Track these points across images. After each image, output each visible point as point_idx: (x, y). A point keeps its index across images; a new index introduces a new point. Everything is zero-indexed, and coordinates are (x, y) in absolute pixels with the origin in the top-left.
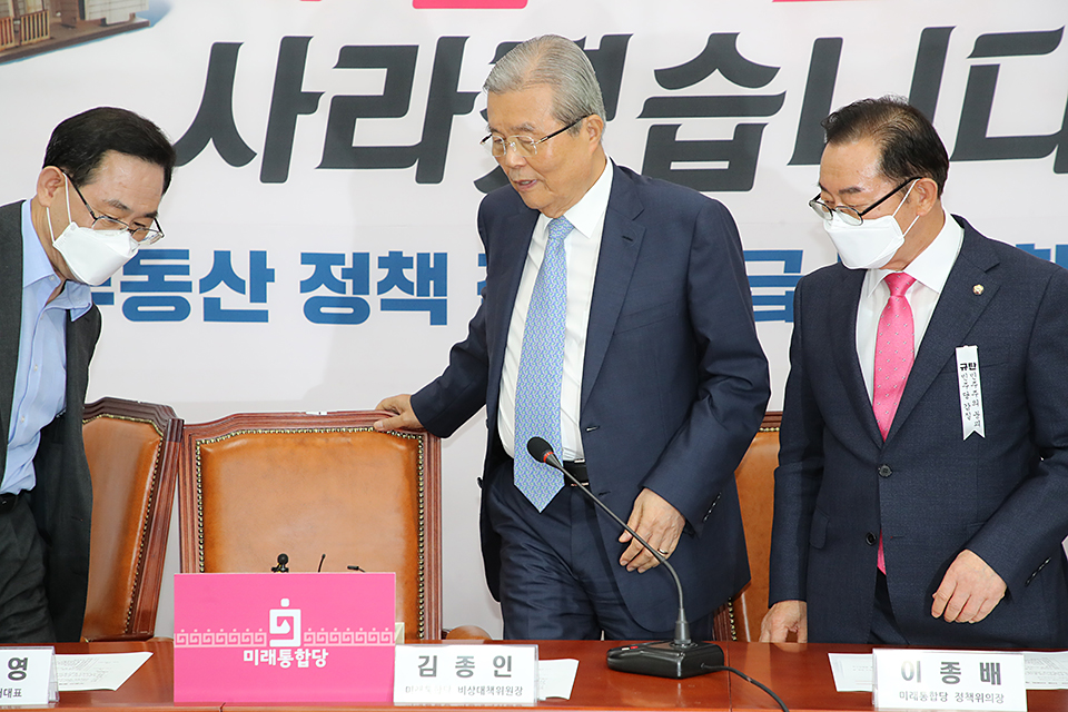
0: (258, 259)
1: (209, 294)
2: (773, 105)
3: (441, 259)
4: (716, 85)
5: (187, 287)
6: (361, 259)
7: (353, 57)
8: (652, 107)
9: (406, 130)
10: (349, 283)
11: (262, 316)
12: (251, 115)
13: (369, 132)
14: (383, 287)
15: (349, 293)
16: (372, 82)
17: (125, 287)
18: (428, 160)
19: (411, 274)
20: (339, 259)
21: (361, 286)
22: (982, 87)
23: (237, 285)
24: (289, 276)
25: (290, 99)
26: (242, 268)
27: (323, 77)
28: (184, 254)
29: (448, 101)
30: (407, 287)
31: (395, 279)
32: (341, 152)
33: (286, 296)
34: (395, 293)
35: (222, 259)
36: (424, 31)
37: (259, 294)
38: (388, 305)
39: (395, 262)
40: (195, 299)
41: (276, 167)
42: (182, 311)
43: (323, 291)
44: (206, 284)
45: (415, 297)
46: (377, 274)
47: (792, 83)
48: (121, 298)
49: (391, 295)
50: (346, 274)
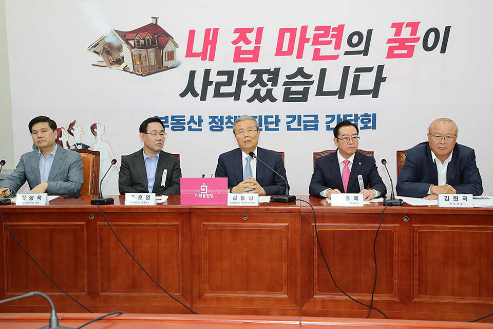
0: (200, 117)
1: (189, 125)
2: (311, 83)
4: (299, 79)
5: (185, 124)
6: (222, 117)
7: (220, 73)
8: (285, 84)
9: (232, 89)
10: (219, 122)
11: (200, 130)
12: (198, 86)
13: (224, 89)
14: (227, 123)
15: (219, 125)
16: (224, 78)
17: (171, 124)
18: (236, 95)
20: (217, 117)
21: (222, 123)
22: (356, 79)
23: (195, 123)
24: (206, 121)
25: (206, 83)
26: (196, 120)
27: (214, 78)
28: (184, 116)
29: (241, 82)
30: (232, 123)
31: (229, 121)
32: (217, 94)
33: (206, 125)
34: (229, 125)
35: (192, 117)
36: (235, 67)
37: (200, 125)
38: (227, 127)
39: (229, 118)
40: (186, 126)
41: (203, 98)
42: (183, 129)
43: (214, 124)
44: (189, 123)
46: (225, 121)
47: (316, 78)
48: (171, 126)
49: (228, 125)
50: (218, 120)
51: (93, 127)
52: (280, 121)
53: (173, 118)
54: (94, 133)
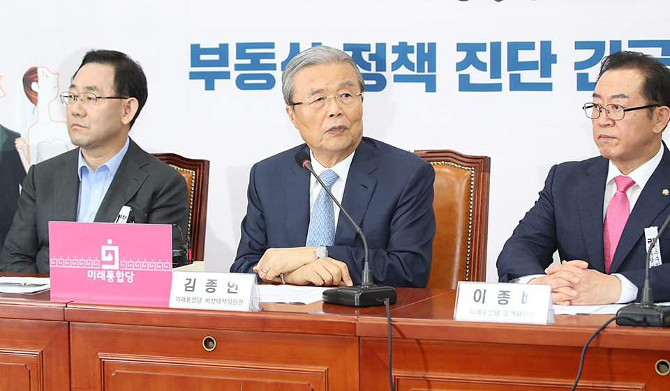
3: (432, 46)
5: (273, 67)
6: (381, 47)
10: (373, 64)
14: (395, 66)
15: (373, 70)
17: (238, 67)
19: (413, 58)
20: (367, 48)
21: (381, 66)
28: (271, 45)
30: (410, 67)
31: (402, 61)
34: (403, 70)
35: (295, 48)
38: (398, 79)
39: (403, 49)
40: (278, 75)
42: (271, 83)
45: (415, 73)
46: (391, 58)
48: (235, 74)
49: (399, 72)
50: (372, 57)
51: (30, 77)
52: (553, 59)
53: (241, 48)
54: (32, 96)
